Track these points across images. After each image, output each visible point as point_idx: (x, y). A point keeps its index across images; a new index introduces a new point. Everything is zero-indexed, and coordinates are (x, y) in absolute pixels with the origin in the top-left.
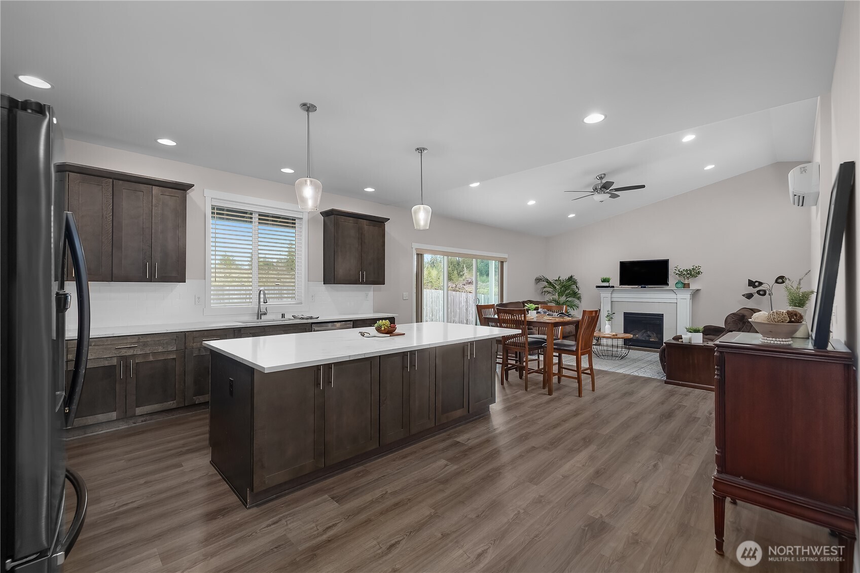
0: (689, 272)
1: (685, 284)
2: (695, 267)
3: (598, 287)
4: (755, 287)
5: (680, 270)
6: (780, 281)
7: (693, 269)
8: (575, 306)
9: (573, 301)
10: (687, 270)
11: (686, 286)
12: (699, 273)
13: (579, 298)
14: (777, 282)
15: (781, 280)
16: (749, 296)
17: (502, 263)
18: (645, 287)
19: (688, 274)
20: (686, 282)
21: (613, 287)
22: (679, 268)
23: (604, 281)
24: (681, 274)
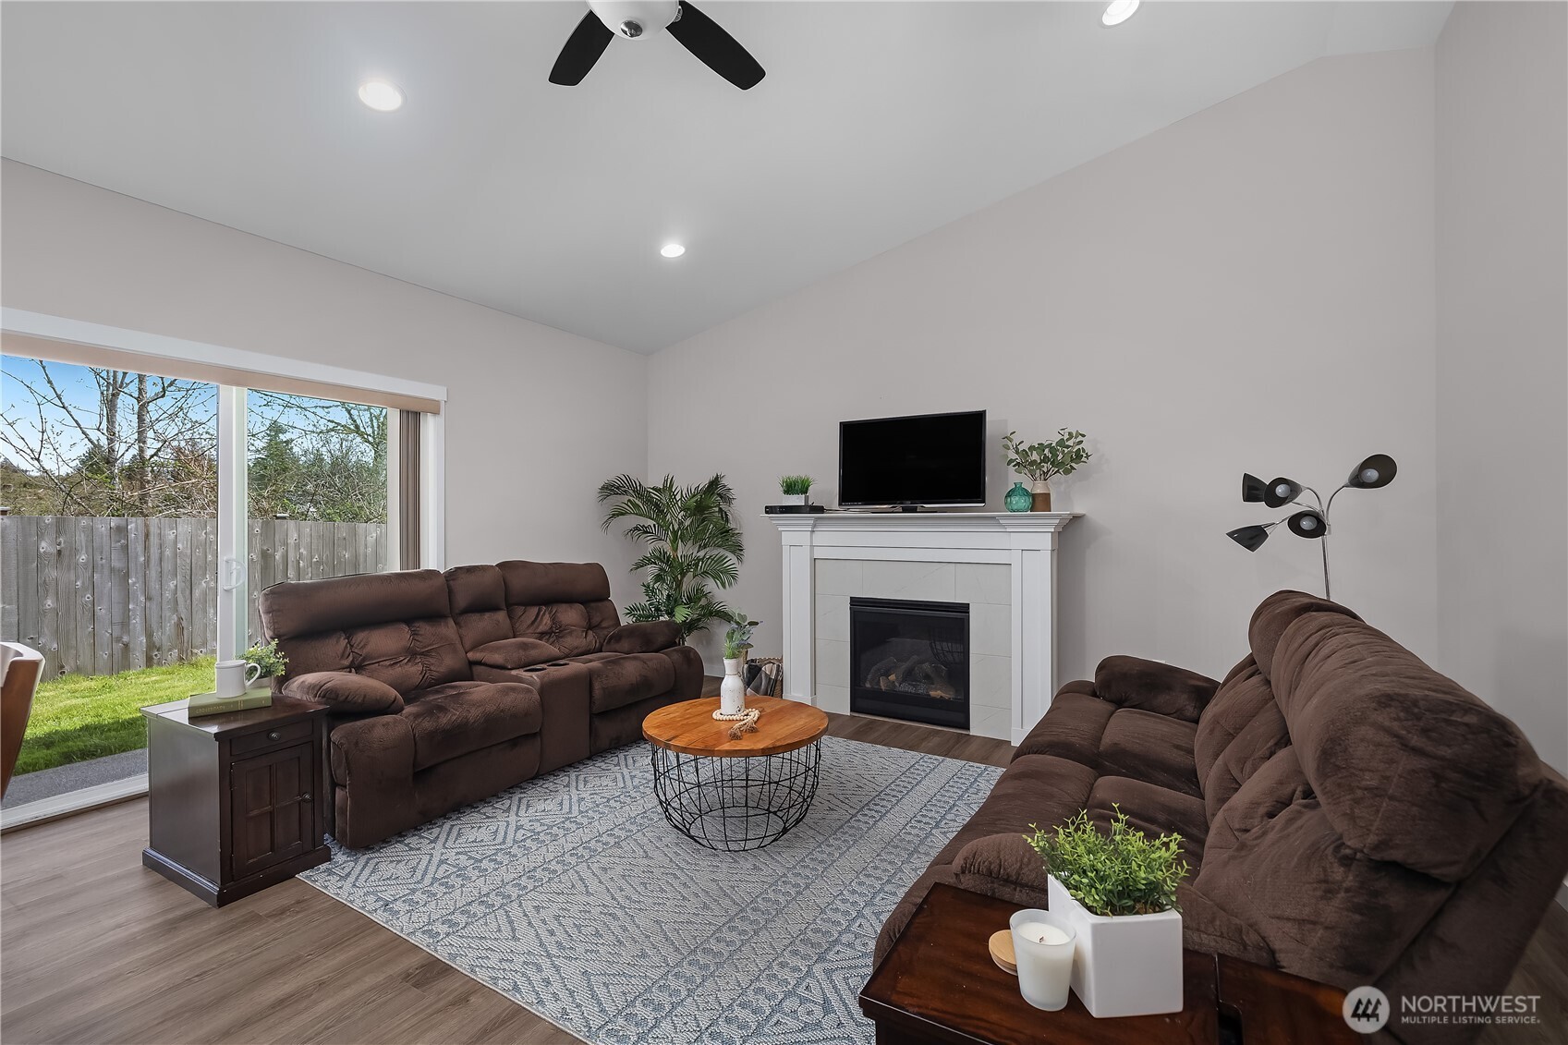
0: (1046, 451)
1: (1034, 496)
2: (1066, 437)
3: (770, 510)
4: (1275, 502)
5: (1021, 449)
6: (1372, 474)
7: (1061, 443)
8: (726, 572)
9: (721, 560)
10: (1041, 447)
11: (1040, 503)
12: (1078, 457)
13: (737, 549)
14: (1357, 481)
15: (1376, 472)
16: (1251, 537)
17: (412, 417)
18: (914, 510)
19: (1045, 460)
20: (1039, 488)
21: (820, 510)
22: (1016, 441)
23: (790, 488)
24: (1024, 462)
